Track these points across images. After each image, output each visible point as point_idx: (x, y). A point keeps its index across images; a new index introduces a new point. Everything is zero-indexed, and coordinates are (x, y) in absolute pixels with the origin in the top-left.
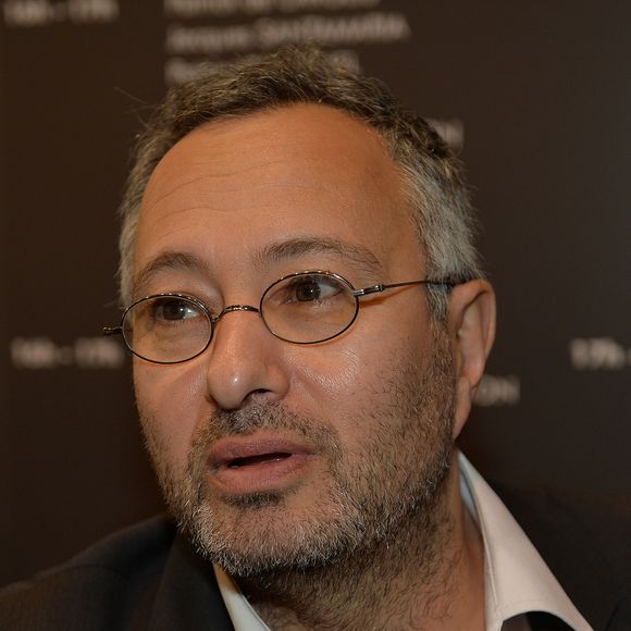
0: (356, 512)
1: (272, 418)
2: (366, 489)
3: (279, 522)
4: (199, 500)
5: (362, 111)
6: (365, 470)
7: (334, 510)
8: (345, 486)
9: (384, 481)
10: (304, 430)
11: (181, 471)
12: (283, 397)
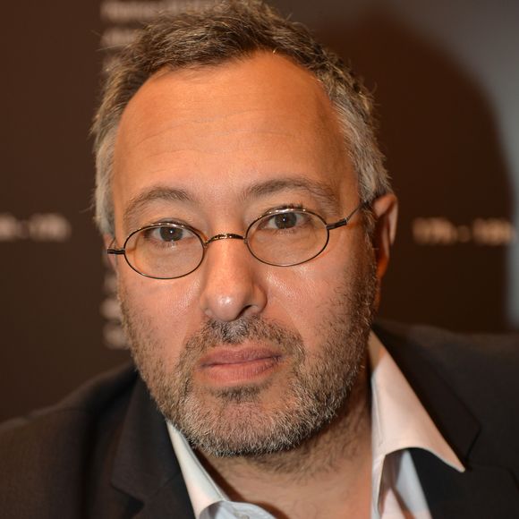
0: (311, 401)
1: (255, 330)
2: (319, 382)
3: (254, 416)
4: (186, 391)
5: (303, 59)
6: (321, 368)
7: (294, 403)
8: (304, 383)
9: (333, 374)
10: (279, 340)
11: (172, 367)
12: (262, 311)
